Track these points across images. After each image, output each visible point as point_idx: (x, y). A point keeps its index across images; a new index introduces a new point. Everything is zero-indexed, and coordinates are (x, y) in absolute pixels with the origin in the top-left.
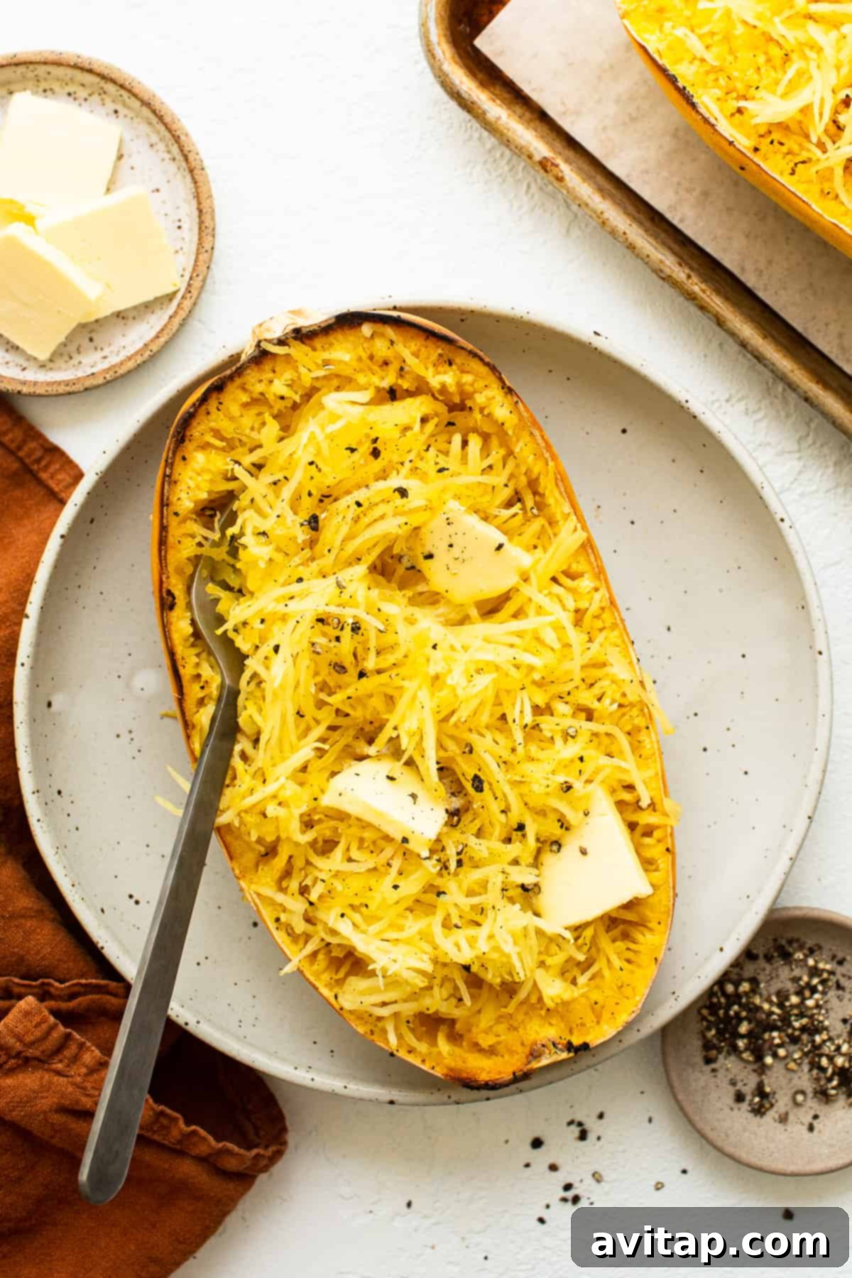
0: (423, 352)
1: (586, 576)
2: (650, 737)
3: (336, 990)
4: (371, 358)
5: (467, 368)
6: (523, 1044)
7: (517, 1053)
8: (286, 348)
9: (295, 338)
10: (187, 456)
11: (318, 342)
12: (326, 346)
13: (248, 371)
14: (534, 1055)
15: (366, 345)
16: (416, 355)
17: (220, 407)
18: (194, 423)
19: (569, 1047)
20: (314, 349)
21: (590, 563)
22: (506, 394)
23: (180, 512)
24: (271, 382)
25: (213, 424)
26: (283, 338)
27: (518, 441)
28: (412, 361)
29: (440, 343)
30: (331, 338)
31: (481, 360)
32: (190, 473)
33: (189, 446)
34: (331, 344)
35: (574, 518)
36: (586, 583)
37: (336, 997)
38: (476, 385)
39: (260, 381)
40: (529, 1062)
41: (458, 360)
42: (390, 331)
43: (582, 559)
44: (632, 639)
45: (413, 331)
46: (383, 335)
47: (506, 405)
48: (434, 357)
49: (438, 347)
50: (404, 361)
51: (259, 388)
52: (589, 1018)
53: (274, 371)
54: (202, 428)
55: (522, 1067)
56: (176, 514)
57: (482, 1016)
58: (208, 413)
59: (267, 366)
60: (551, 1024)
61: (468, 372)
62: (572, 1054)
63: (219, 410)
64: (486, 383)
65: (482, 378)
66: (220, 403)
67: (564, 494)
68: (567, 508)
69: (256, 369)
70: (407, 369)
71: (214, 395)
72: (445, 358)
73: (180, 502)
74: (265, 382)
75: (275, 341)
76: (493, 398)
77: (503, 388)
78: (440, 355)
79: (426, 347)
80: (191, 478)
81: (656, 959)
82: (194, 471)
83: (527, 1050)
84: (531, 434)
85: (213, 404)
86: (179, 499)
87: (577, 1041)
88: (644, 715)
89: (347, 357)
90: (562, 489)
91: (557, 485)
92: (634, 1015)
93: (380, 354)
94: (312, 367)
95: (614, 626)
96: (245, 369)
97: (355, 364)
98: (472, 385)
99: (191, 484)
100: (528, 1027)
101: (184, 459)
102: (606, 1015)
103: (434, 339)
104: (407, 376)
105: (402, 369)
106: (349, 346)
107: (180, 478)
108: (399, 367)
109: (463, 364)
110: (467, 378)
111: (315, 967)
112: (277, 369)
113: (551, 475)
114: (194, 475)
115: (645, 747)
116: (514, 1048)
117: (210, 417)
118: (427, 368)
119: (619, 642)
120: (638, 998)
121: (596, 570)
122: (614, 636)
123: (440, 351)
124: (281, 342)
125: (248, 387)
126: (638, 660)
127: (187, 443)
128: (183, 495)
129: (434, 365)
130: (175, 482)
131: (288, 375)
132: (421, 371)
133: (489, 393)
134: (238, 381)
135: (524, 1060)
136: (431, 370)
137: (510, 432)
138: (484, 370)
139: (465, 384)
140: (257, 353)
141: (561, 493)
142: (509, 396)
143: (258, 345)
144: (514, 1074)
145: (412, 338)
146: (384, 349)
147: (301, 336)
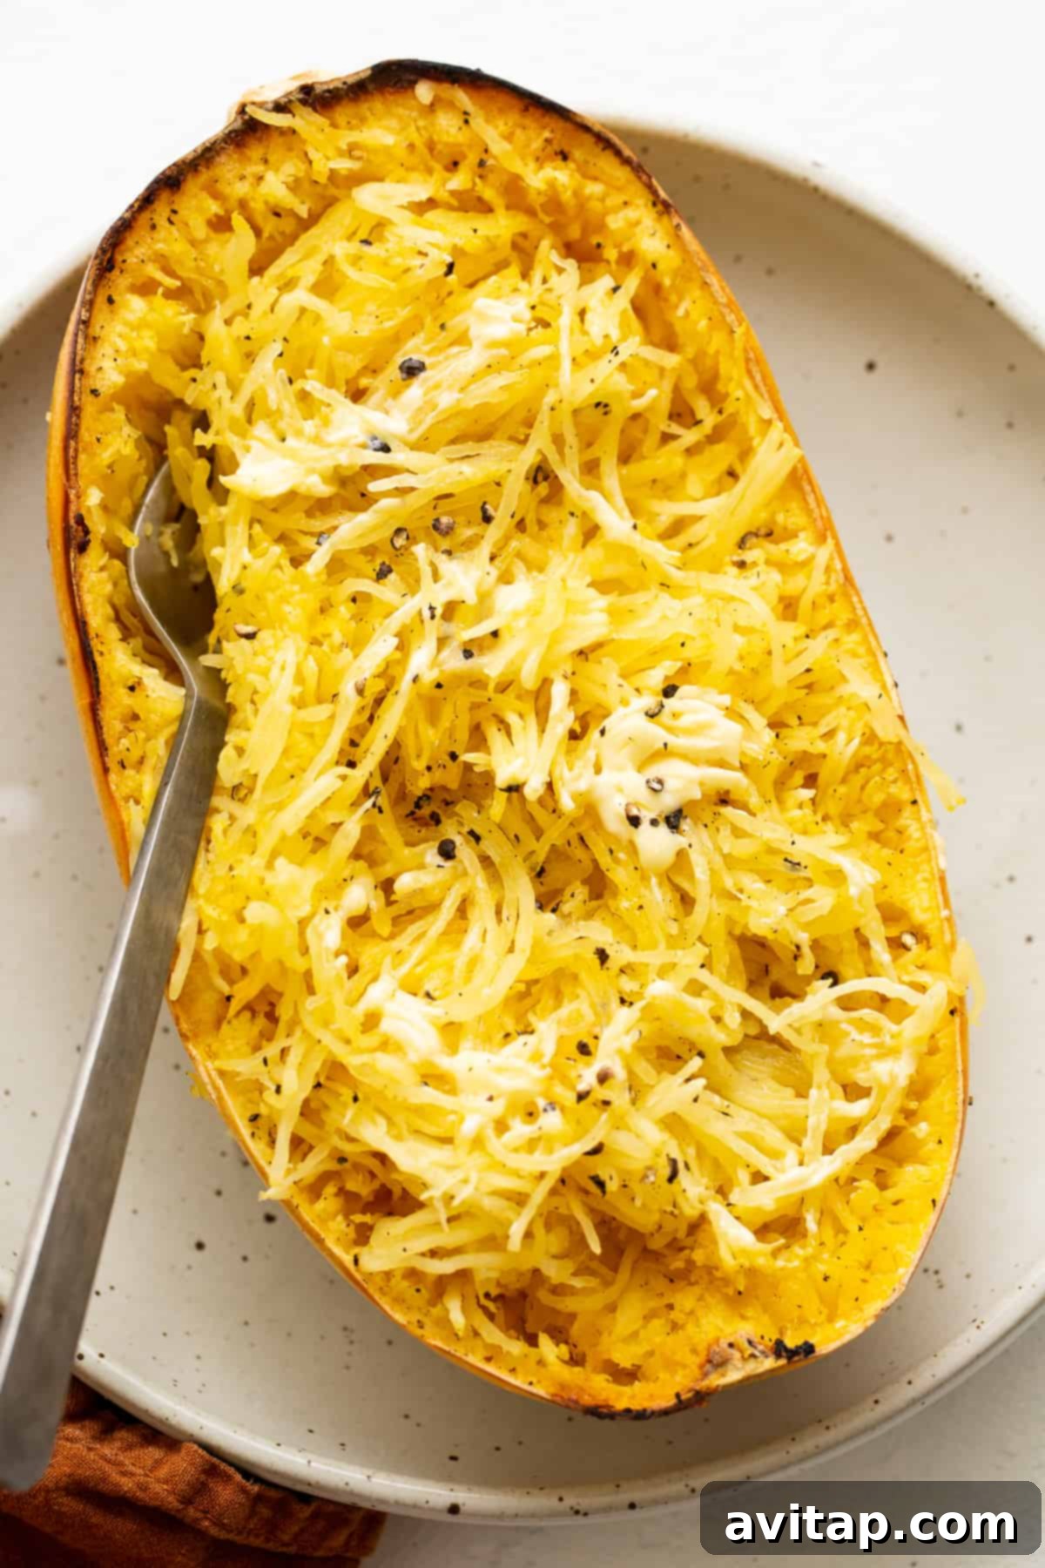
0: (520, 135)
1: (802, 535)
2: (918, 819)
3: (356, 1250)
4: (431, 146)
5: (593, 171)
6: (694, 1351)
7: (684, 1366)
8: (289, 116)
9: (304, 102)
10: (115, 297)
11: (343, 113)
12: (354, 122)
13: (223, 159)
14: (715, 1362)
15: (421, 123)
16: (509, 138)
17: (174, 218)
18: (130, 242)
19: (779, 1349)
20: (334, 125)
21: (809, 512)
22: (660, 214)
23: (102, 390)
24: (260, 178)
25: (160, 246)
26: (283, 101)
27: (681, 298)
28: (498, 147)
29: (547, 120)
30: (364, 108)
31: (618, 153)
32: (119, 328)
33: (120, 282)
34: (363, 120)
35: (778, 426)
36: (801, 547)
37: (356, 1261)
38: (609, 202)
39: (242, 178)
40: (705, 1375)
41: (577, 154)
42: (462, 97)
43: (794, 506)
44: (885, 649)
45: (503, 99)
46: (451, 105)
47: (658, 235)
48: (537, 144)
49: (544, 128)
50: (486, 151)
51: (240, 189)
52: (813, 1308)
53: (266, 161)
54: (140, 251)
55: (691, 1385)
56: (94, 392)
57: (618, 1314)
58: (153, 227)
59: (255, 151)
60: (743, 1317)
61: (595, 179)
62: (783, 1362)
63: (171, 222)
64: (624, 198)
65: (619, 189)
66: (174, 212)
67: (763, 389)
68: (767, 412)
69: (235, 156)
70: (490, 162)
71: (165, 196)
72: (556, 147)
73: (100, 375)
74: (250, 180)
75: (270, 106)
76: (638, 223)
77: (654, 204)
78: (548, 141)
79: (524, 128)
80: (120, 336)
81: (934, 1202)
82: (126, 324)
83: (702, 1358)
84: (705, 285)
85: (161, 211)
86: (100, 369)
87: (791, 1342)
88: (908, 781)
89: (389, 140)
90: (758, 377)
91: (749, 372)
92: (896, 1295)
93: (445, 138)
94: (331, 153)
95: (852, 625)
96: (218, 153)
97: (401, 152)
98: (602, 200)
99: (122, 346)
100: (704, 1321)
101: (110, 301)
102: (845, 1304)
103: (538, 113)
104: (491, 177)
105: (482, 164)
106: (394, 123)
107: (103, 334)
108: (477, 161)
109: (586, 162)
110: (594, 189)
111: (321, 1205)
112: (272, 158)
113: (738, 353)
114: (126, 330)
115: (909, 838)
116: (678, 1357)
117: (156, 235)
118: (526, 165)
119: (861, 650)
120: (901, 1271)
121: (820, 524)
122: (852, 640)
123: (547, 134)
124: (280, 108)
125: (222, 187)
126: (896, 685)
127: (116, 272)
128: (107, 364)
129: (537, 159)
130: (95, 339)
131: (291, 168)
132: (516, 166)
133: (631, 214)
134: (205, 176)
135: (697, 1373)
136: (532, 165)
137: (667, 282)
138: (622, 174)
139: (589, 198)
140: (238, 124)
141: (756, 387)
142: (665, 219)
143: (242, 110)
144: (678, 1395)
145: (501, 111)
146: (453, 131)
147: (316, 98)
